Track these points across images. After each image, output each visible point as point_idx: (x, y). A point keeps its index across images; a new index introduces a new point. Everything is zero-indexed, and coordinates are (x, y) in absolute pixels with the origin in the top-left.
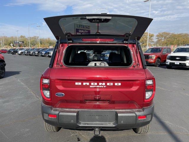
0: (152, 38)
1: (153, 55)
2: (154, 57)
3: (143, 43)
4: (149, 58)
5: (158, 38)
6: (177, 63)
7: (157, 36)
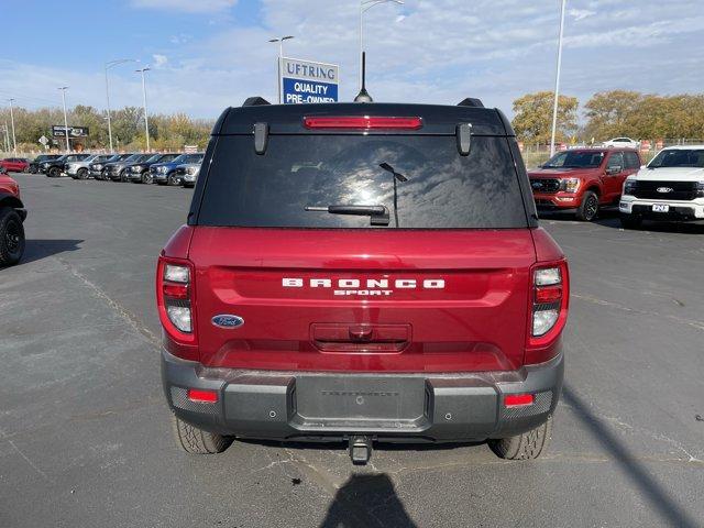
0: (571, 112)
1: (572, 180)
2: (575, 184)
3: (537, 134)
4: (557, 189)
5: (594, 114)
6: (661, 206)
7: (591, 105)
